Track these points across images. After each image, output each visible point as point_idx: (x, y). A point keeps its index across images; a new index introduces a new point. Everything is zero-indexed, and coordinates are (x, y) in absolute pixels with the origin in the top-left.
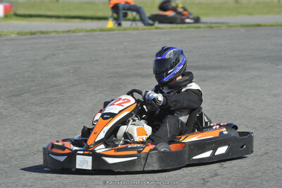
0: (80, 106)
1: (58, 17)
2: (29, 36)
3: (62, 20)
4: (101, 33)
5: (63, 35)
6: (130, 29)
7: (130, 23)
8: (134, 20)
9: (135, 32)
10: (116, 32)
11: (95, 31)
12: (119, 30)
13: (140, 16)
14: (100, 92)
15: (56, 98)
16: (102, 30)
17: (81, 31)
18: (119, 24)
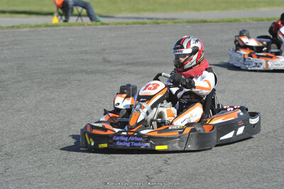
0: (24, 102)
4: (45, 29)
5: (6, 31)
6: (75, 25)
8: (80, 15)
9: (81, 28)
11: (40, 26)
12: (64, 26)
14: (45, 89)
16: (47, 26)
17: (25, 26)
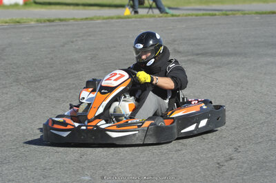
1: (77, 5)
2: (48, 23)
3: (81, 7)
4: (117, 20)
5: (80, 22)
6: (146, 16)
7: (147, 10)
8: (151, 7)
9: (152, 20)
10: (133, 19)
11: (112, 18)
12: (136, 18)
13: (156, 4)
15: (73, 84)
16: (119, 18)
17: (98, 18)
18: (136, 12)
